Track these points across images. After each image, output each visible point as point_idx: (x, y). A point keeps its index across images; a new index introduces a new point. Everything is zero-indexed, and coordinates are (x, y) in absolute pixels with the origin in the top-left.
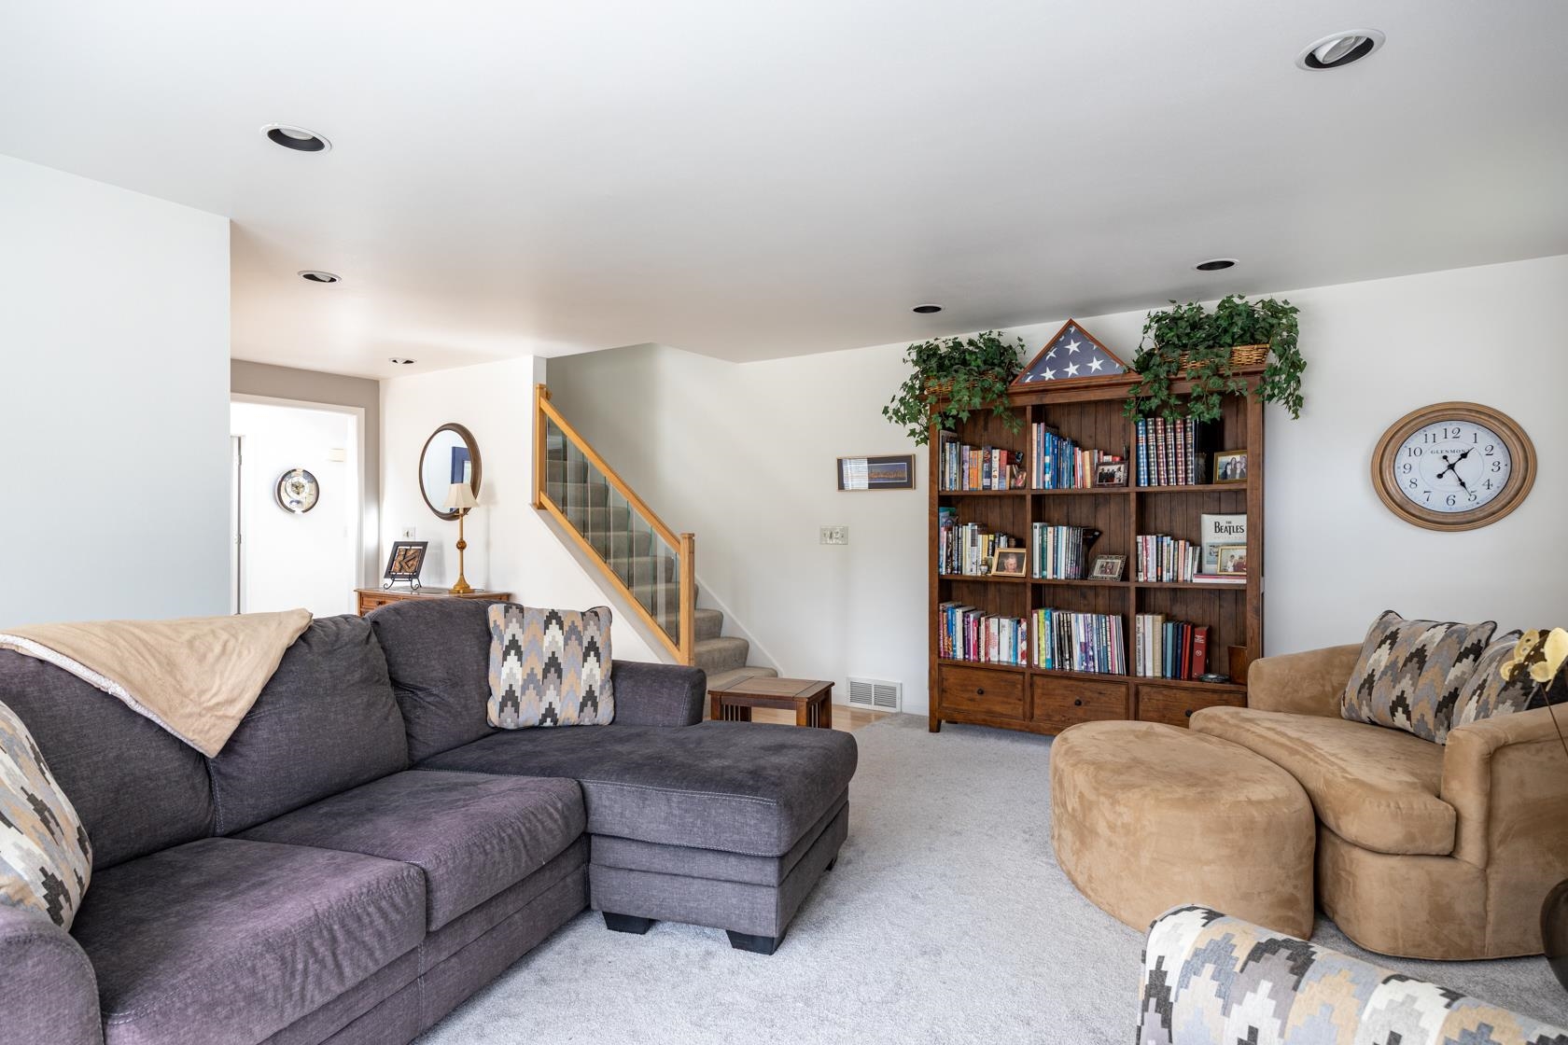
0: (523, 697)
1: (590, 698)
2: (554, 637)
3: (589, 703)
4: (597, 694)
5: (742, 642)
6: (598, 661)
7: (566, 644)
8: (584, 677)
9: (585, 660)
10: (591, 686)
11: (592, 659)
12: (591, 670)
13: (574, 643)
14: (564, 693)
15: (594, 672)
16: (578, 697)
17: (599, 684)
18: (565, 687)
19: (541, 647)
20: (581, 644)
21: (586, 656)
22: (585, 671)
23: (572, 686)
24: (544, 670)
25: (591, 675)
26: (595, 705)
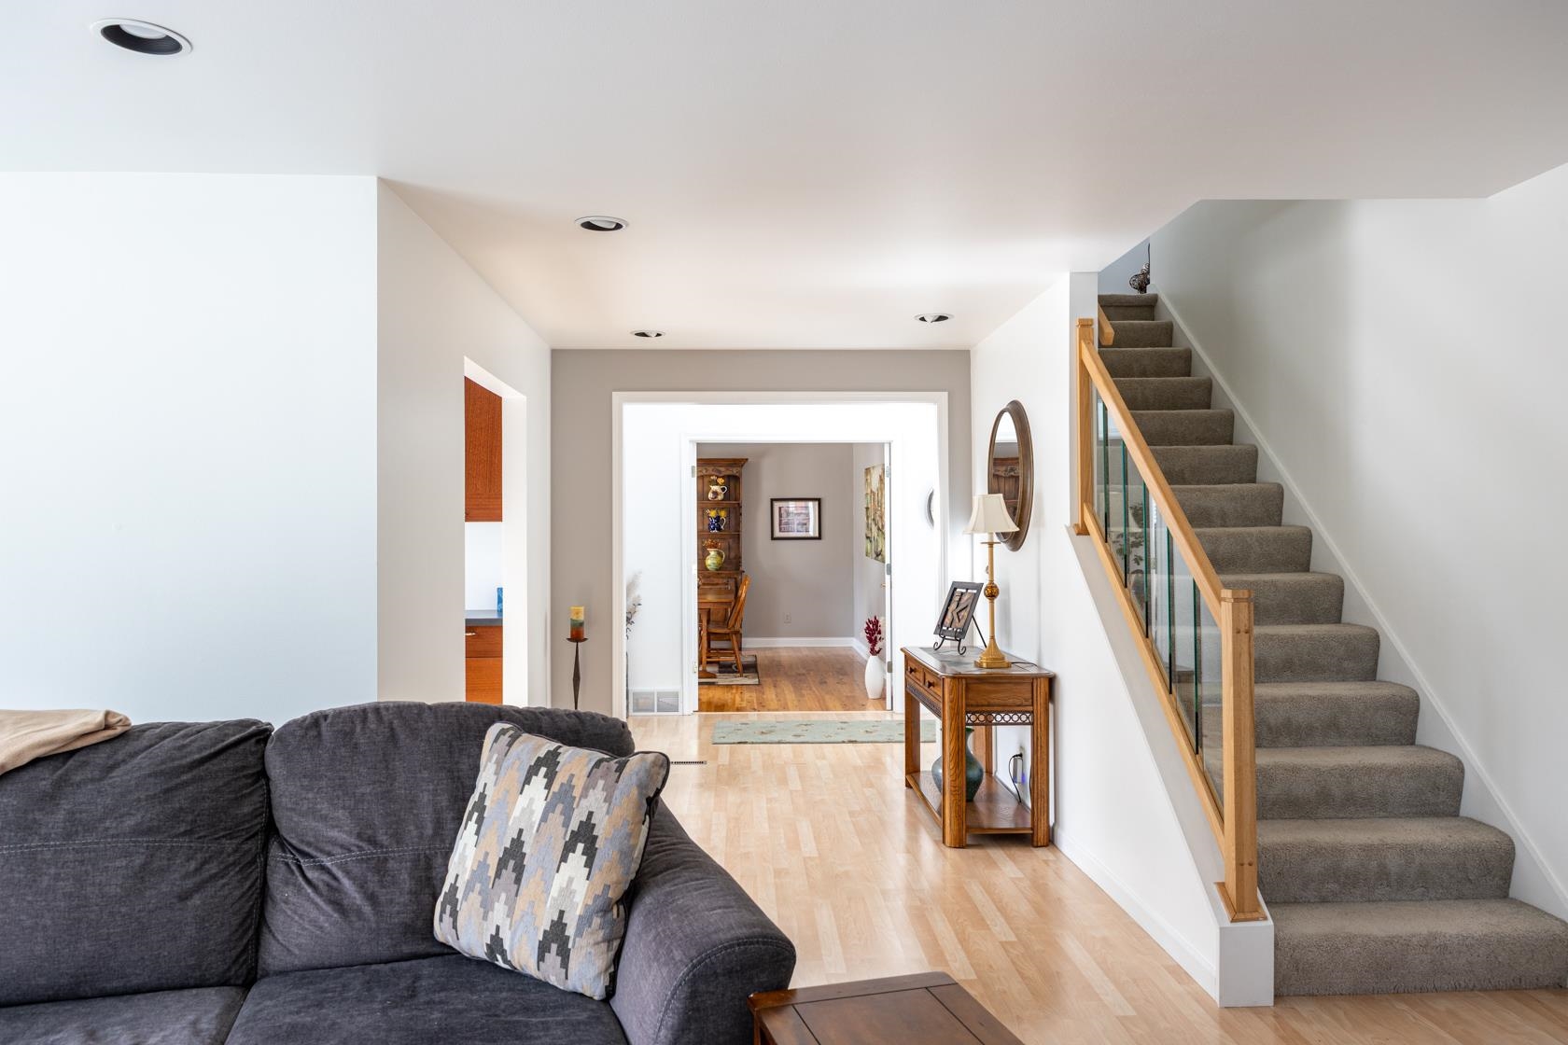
0: (464, 903)
1: (556, 938)
2: (532, 800)
3: (554, 947)
4: (570, 931)
5: (1492, 838)
6: (589, 864)
7: (544, 819)
8: (554, 892)
9: (564, 859)
10: (562, 913)
11: (577, 858)
12: (571, 881)
13: (556, 818)
14: (518, 913)
15: (574, 886)
16: (536, 929)
17: (578, 913)
18: (521, 903)
19: (508, 818)
20: (566, 825)
21: (569, 848)
22: (559, 881)
23: (532, 904)
24: (500, 859)
25: (567, 891)
26: (564, 954)
